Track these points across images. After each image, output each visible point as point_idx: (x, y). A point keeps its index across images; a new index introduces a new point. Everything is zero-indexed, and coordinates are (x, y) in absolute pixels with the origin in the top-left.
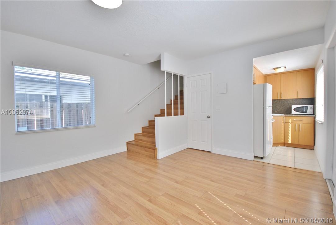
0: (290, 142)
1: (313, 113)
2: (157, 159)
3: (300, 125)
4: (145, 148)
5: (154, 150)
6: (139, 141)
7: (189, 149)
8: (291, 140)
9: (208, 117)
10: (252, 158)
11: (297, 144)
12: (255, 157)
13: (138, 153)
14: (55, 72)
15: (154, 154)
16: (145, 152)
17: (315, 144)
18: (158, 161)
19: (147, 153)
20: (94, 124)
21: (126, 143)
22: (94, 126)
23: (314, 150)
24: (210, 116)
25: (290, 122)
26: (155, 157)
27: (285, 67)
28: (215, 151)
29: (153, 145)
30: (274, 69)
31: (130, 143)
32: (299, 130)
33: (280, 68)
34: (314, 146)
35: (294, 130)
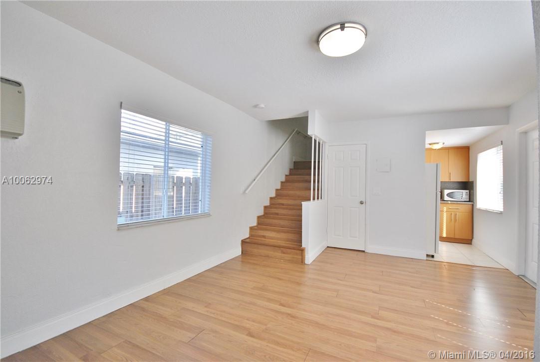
0: (444, 235)
1: (468, 200)
2: (305, 264)
3: (456, 214)
4: (282, 249)
5: (300, 251)
6: (260, 239)
7: (328, 249)
8: (446, 233)
9: (362, 203)
10: (425, 258)
11: (453, 237)
12: (428, 255)
13: (268, 256)
14: (164, 123)
15: (300, 257)
16: (283, 255)
17: (473, 238)
18: (306, 266)
19: (288, 257)
20: (206, 211)
21: (240, 242)
22: (207, 215)
23: (471, 244)
24: (364, 202)
25: (445, 210)
26: (302, 261)
27: (444, 144)
28: (371, 249)
29: (296, 245)
30: (430, 144)
31: (246, 241)
32: (455, 220)
33: (438, 143)
34: (472, 240)
35: (449, 220)
